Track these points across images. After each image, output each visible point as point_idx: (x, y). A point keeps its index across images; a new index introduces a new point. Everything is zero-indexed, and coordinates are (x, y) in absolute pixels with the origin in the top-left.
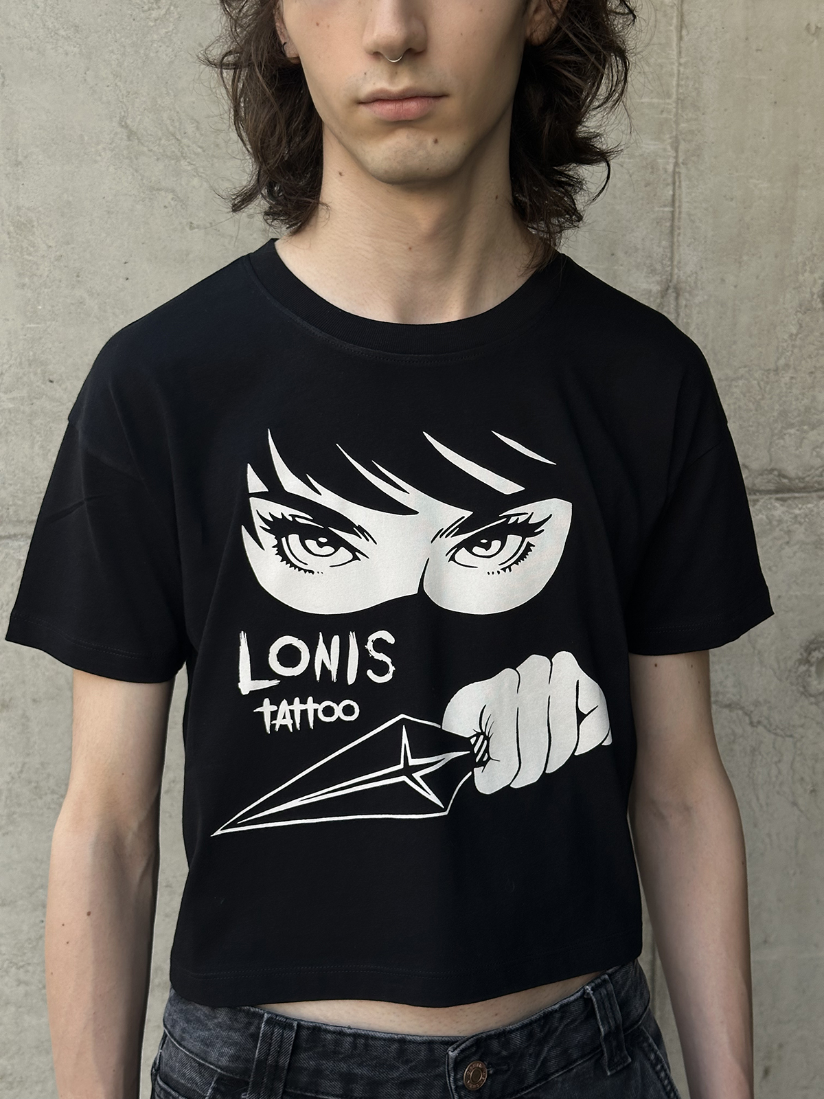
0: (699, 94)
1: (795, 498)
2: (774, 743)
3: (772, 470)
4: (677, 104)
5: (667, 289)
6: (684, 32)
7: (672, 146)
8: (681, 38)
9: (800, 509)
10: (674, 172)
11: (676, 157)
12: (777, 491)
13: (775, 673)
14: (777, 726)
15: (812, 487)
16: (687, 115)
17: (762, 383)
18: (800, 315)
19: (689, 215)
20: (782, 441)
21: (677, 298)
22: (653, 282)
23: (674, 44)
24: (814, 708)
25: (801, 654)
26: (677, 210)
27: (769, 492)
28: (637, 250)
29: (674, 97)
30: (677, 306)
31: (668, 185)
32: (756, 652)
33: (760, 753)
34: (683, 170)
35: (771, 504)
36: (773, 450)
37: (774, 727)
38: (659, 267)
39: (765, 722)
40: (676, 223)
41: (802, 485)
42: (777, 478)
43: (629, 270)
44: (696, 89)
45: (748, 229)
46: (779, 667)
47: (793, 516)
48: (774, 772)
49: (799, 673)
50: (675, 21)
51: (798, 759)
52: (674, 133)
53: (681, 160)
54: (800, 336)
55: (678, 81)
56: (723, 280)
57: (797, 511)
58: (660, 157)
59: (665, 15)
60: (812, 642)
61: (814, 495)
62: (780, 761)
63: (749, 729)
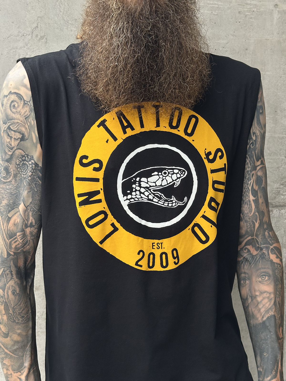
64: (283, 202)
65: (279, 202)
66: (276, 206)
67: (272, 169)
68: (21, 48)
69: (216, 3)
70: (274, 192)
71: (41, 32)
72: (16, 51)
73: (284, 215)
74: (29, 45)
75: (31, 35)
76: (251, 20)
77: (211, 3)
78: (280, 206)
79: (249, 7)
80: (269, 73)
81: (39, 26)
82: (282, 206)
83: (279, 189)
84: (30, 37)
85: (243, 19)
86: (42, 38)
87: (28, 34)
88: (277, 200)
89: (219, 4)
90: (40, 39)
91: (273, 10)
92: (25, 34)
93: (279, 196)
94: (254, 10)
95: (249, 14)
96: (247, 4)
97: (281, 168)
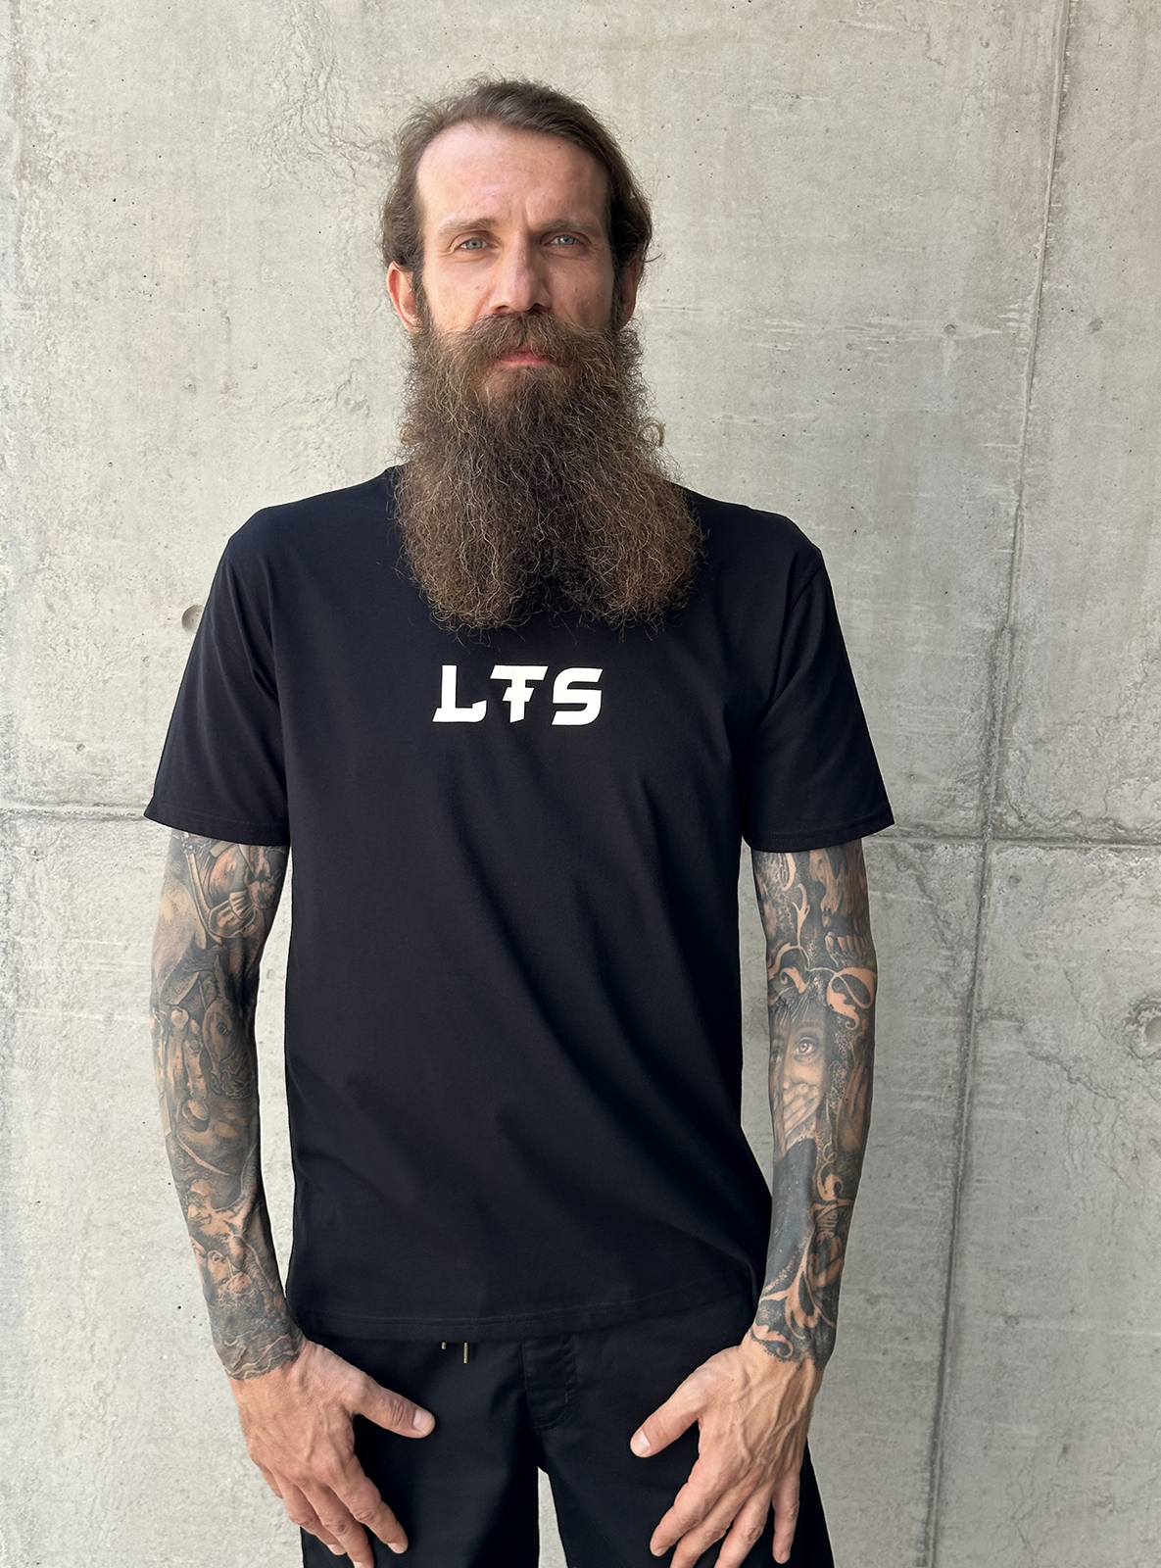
0: (1047, 440)
1: (1132, 850)
2: (1094, 1103)
3: (1107, 819)
4: (1024, 449)
5: (1003, 630)
6: (1035, 381)
7: (1016, 492)
8: (1031, 386)
9: (1136, 862)
10: (1017, 514)
11: (1020, 501)
12: (1111, 842)
13: (1099, 1029)
14: (1098, 1085)
15: (1151, 840)
16: (1033, 460)
17: (1100, 730)
18: (1146, 664)
19: (1030, 558)
20: (1119, 790)
21: (1012, 639)
22: (988, 622)
23: (1024, 394)
24: (1141, 1071)
25: (1130, 1013)
26: (1018, 552)
27: (1102, 841)
28: (972, 589)
29: (1021, 442)
30: (1012, 646)
31: (1009, 527)
32: (1080, 1006)
33: (1078, 1112)
34: (1026, 514)
35: (1105, 854)
36: (1108, 798)
37: (1094, 1086)
38: (994, 607)
39: (1086, 1080)
40: (1016, 565)
41: (1140, 838)
42: (1113, 829)
43: (963, 609)
44: (1045, 435)
45: (1094, 574)
46: (1105, 1024)
47: (1128, 868)
48: (1092, 1133)
49: (1126, 1032)
50: (1026, 369)
51: (1120, 1122)
52: (1019, 478)
53: (1024, 504)
54: (1145, 684)
55: (1026, 427)
56: (1063, 624)
57: (1133, 864)
58: (1002, 499)
59: (1016, 363)
60: (1142, 1002)
61: (1153, 848)
62: (1099, 1122)
63: (1067, 1085)
64: (966, 828)
65: (953, 827)
66: (945, 837)
67: (934, 739)
68: (310, 428)
69: (788, 323)
70: (939, 798)
71: (358, 392)
72: (298, 434)
73: (965, 860)
74: (328, 421)
75: (334, 400)
76: (880, 364)
77: (775, 324)
78: (956, 836)
79: (874, 332)
80: (928, 495)
81: (353, 380)
82: (963, 837)
83: (952, 793)
84: (331, 404)
85: (859, 363)
86: (359, 406)
87: (328, 397)
88: (947, 820)
89: (796, 325)
90: (353, 410)
91: (941, 340)
92: (321, 398)
93: (952, 809)
94: (887, 340)
95: (875, 349)
96: (870, 325)
97: (960, 738)
